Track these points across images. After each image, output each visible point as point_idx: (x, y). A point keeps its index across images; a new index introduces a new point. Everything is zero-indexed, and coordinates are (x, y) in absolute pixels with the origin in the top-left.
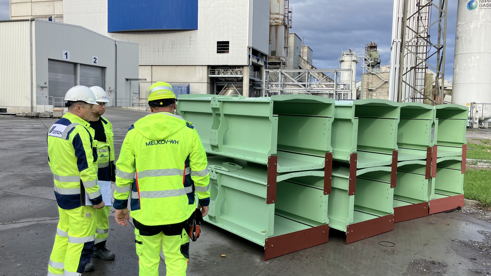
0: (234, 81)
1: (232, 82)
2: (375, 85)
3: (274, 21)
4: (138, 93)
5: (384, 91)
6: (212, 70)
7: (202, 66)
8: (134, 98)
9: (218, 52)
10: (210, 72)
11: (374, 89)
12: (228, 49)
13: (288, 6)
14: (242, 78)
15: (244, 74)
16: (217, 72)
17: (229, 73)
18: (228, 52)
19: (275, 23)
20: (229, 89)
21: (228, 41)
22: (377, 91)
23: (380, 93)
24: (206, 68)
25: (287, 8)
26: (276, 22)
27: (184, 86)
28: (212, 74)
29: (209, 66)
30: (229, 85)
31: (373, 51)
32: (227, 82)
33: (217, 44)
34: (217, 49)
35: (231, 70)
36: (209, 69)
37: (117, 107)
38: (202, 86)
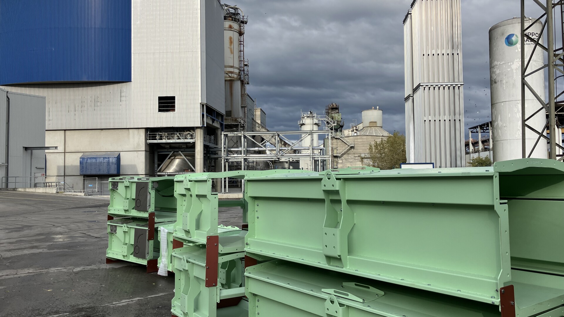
0: (182, 148)
1: (179, 150)
2: (341, 151)
3: (227, 76)
4: (45, 167)
5: (350, 158)
6: (152, 134)
7: (137, 129)
8: (37, 175)
9: (160, 111)
10: (150, 137)
11: (339, 155)
12: (174, 106)
13: (244, 58)
14: (194, 143)
15: (196, 139)
16: (159, 137)
17: (175, 138)
18: (174, 110)
19: (228, 77)
20: (176, 158)
21: (174, 96)
22: (342, 158)
23: (346, 159)
24: (143, 132)
25: (243, 60)
26: (230, 77)
27: (112, 156)
28: (152, 139)
29: (147, 129)
30: (175, 153)
31: (334, 113)
32: (173, 150)
33: (159, 100)
34: (159, 106)
35: (178, 134)
36: (147, 133)
37: (8, 190)
38: (137, 156)
